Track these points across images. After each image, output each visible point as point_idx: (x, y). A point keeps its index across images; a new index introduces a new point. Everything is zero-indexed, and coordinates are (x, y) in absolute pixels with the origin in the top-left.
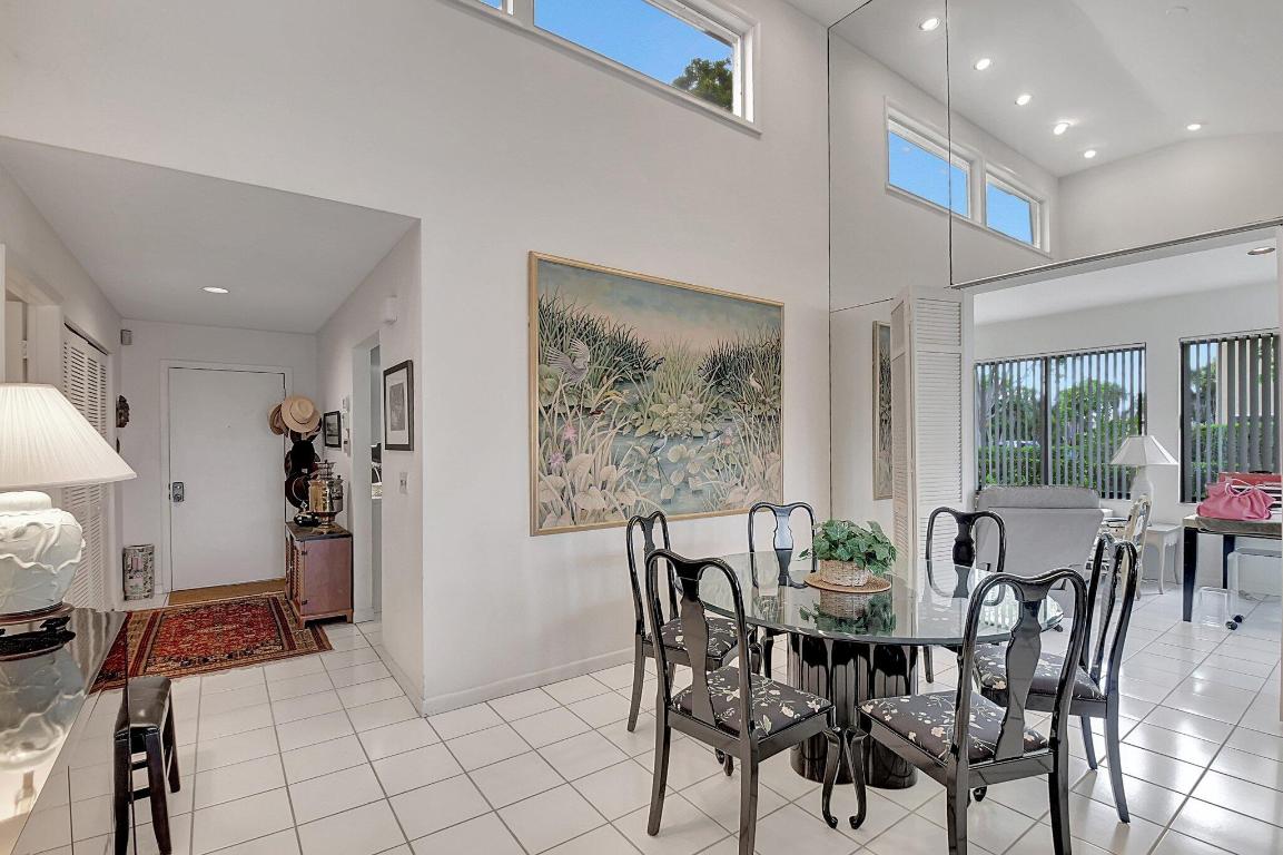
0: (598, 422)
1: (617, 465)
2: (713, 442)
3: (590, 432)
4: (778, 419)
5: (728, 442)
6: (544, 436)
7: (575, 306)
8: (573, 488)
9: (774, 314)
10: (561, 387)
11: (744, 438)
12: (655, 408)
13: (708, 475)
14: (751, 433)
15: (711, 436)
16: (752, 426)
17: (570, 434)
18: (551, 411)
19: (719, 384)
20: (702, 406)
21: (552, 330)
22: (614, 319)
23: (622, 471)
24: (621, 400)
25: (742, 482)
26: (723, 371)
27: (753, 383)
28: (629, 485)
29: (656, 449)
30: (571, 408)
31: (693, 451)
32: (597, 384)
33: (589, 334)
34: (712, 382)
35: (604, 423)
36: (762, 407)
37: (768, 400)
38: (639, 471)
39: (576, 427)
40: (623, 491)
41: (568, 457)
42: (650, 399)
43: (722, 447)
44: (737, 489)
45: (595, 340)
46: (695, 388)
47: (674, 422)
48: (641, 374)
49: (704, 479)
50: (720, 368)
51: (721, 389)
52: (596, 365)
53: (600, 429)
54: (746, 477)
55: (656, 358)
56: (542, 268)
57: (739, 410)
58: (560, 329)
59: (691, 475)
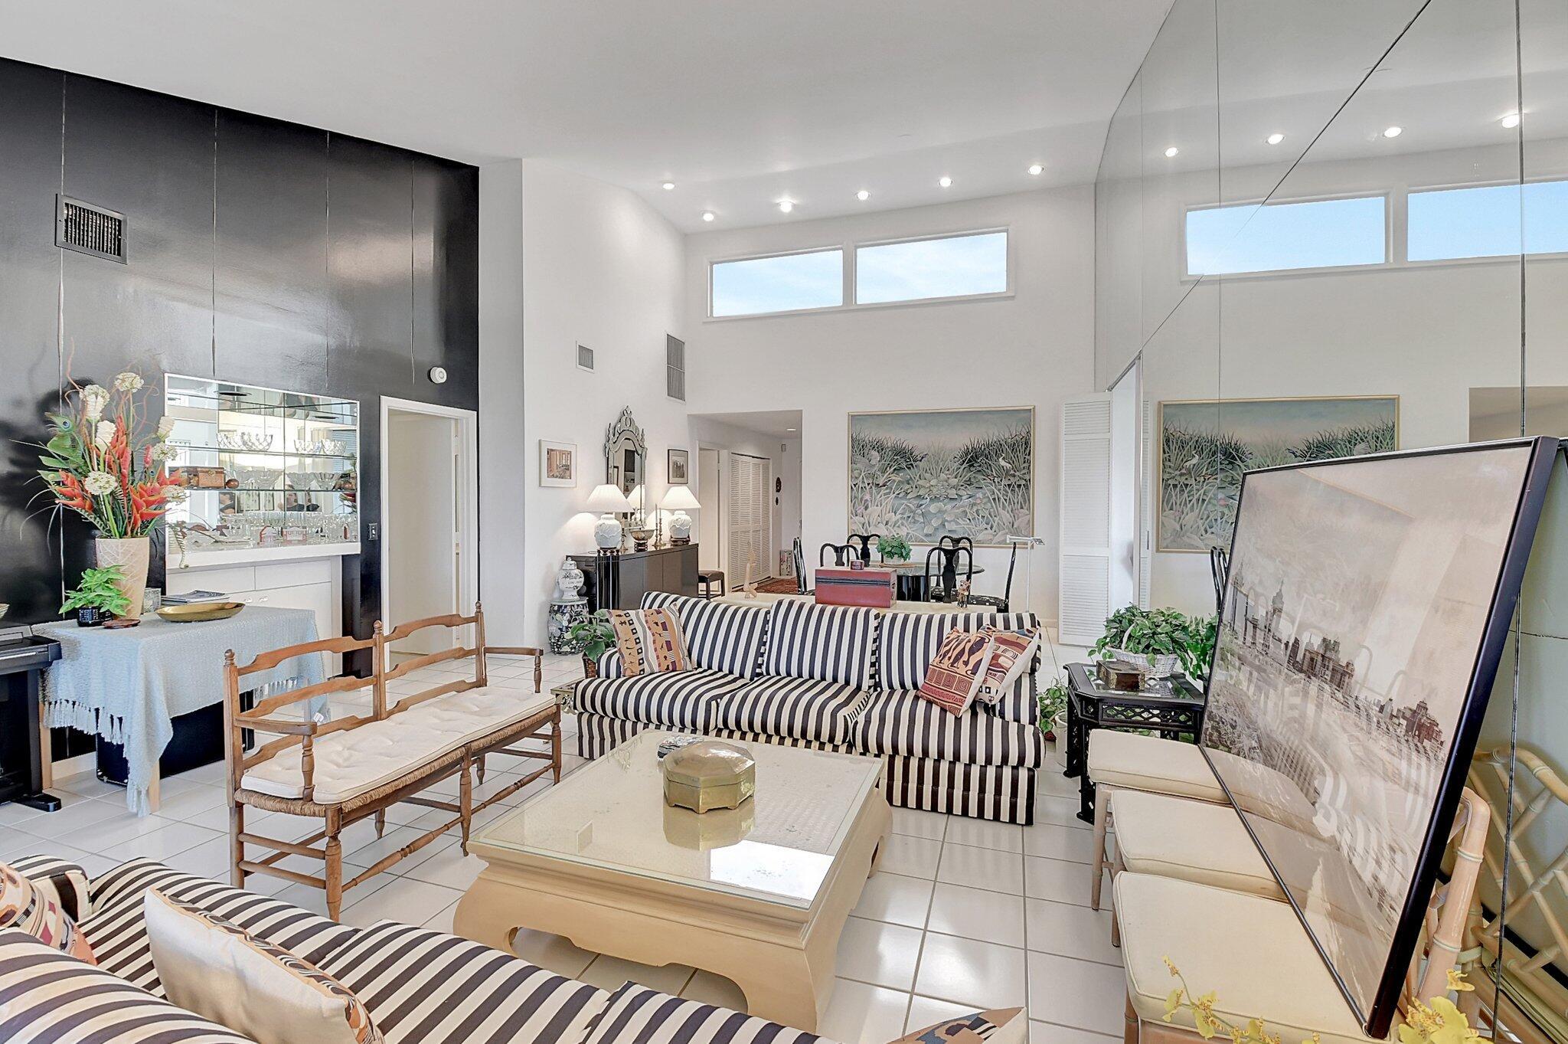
0: (883, 490)
1: (895, 513)
2: (966, 501)
3: (879, 496)
4: (1027, 487)
5: (978, 501)
6: (853, 499)
7: (871, 434)
8: (869, 523)
9: (1026, 415)
10: (863, 474)
11: (994, 499)
12: (921, 482)
13: (960, 521)
14: (1000, 496)
15: (964, 498)
16: (1002, 491)
17: (867, 497)
18: (857, 486)
19: (972, 465)
20: (957, 480)
21: (859, 448)
22: (893, 437)
23: (899, 516)
24: (898, 479)
25: (991, 528)
26: (974, 459)
27: (1002, 463)
28: (903, 525)
29: (921, 505)
30: (868, 484)
31: (949, 507)
32: (884, 472)
33: (880, 447)
34: (965, 465)
35: (888, 491)
36: (1012, 479)
37: (1016, 474)
38: (909, 517)
39: (871, 494)
40: (899, 527)
41: (866, 508)
42: (917, 478)
43: (974, 504)
44: (985, 532)
45: (882, 449)
46: (951, 470)
47: (935, 490)
48: (912, 464)
49: (958, 523)
50: (972, 457)
51: (972, 469)
52: (883, 462)
53: (885, 494)
54: (995, 525)
55: (922, 455)
56: (854, 419)
57: (989, 481)
58: (863, 446)
59: (947, 521)
